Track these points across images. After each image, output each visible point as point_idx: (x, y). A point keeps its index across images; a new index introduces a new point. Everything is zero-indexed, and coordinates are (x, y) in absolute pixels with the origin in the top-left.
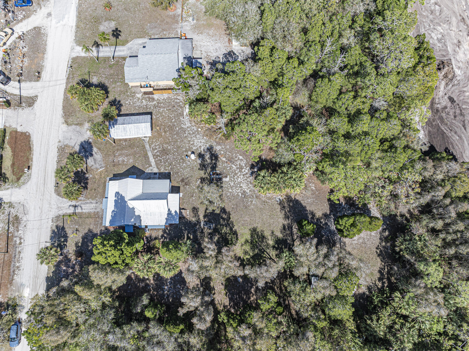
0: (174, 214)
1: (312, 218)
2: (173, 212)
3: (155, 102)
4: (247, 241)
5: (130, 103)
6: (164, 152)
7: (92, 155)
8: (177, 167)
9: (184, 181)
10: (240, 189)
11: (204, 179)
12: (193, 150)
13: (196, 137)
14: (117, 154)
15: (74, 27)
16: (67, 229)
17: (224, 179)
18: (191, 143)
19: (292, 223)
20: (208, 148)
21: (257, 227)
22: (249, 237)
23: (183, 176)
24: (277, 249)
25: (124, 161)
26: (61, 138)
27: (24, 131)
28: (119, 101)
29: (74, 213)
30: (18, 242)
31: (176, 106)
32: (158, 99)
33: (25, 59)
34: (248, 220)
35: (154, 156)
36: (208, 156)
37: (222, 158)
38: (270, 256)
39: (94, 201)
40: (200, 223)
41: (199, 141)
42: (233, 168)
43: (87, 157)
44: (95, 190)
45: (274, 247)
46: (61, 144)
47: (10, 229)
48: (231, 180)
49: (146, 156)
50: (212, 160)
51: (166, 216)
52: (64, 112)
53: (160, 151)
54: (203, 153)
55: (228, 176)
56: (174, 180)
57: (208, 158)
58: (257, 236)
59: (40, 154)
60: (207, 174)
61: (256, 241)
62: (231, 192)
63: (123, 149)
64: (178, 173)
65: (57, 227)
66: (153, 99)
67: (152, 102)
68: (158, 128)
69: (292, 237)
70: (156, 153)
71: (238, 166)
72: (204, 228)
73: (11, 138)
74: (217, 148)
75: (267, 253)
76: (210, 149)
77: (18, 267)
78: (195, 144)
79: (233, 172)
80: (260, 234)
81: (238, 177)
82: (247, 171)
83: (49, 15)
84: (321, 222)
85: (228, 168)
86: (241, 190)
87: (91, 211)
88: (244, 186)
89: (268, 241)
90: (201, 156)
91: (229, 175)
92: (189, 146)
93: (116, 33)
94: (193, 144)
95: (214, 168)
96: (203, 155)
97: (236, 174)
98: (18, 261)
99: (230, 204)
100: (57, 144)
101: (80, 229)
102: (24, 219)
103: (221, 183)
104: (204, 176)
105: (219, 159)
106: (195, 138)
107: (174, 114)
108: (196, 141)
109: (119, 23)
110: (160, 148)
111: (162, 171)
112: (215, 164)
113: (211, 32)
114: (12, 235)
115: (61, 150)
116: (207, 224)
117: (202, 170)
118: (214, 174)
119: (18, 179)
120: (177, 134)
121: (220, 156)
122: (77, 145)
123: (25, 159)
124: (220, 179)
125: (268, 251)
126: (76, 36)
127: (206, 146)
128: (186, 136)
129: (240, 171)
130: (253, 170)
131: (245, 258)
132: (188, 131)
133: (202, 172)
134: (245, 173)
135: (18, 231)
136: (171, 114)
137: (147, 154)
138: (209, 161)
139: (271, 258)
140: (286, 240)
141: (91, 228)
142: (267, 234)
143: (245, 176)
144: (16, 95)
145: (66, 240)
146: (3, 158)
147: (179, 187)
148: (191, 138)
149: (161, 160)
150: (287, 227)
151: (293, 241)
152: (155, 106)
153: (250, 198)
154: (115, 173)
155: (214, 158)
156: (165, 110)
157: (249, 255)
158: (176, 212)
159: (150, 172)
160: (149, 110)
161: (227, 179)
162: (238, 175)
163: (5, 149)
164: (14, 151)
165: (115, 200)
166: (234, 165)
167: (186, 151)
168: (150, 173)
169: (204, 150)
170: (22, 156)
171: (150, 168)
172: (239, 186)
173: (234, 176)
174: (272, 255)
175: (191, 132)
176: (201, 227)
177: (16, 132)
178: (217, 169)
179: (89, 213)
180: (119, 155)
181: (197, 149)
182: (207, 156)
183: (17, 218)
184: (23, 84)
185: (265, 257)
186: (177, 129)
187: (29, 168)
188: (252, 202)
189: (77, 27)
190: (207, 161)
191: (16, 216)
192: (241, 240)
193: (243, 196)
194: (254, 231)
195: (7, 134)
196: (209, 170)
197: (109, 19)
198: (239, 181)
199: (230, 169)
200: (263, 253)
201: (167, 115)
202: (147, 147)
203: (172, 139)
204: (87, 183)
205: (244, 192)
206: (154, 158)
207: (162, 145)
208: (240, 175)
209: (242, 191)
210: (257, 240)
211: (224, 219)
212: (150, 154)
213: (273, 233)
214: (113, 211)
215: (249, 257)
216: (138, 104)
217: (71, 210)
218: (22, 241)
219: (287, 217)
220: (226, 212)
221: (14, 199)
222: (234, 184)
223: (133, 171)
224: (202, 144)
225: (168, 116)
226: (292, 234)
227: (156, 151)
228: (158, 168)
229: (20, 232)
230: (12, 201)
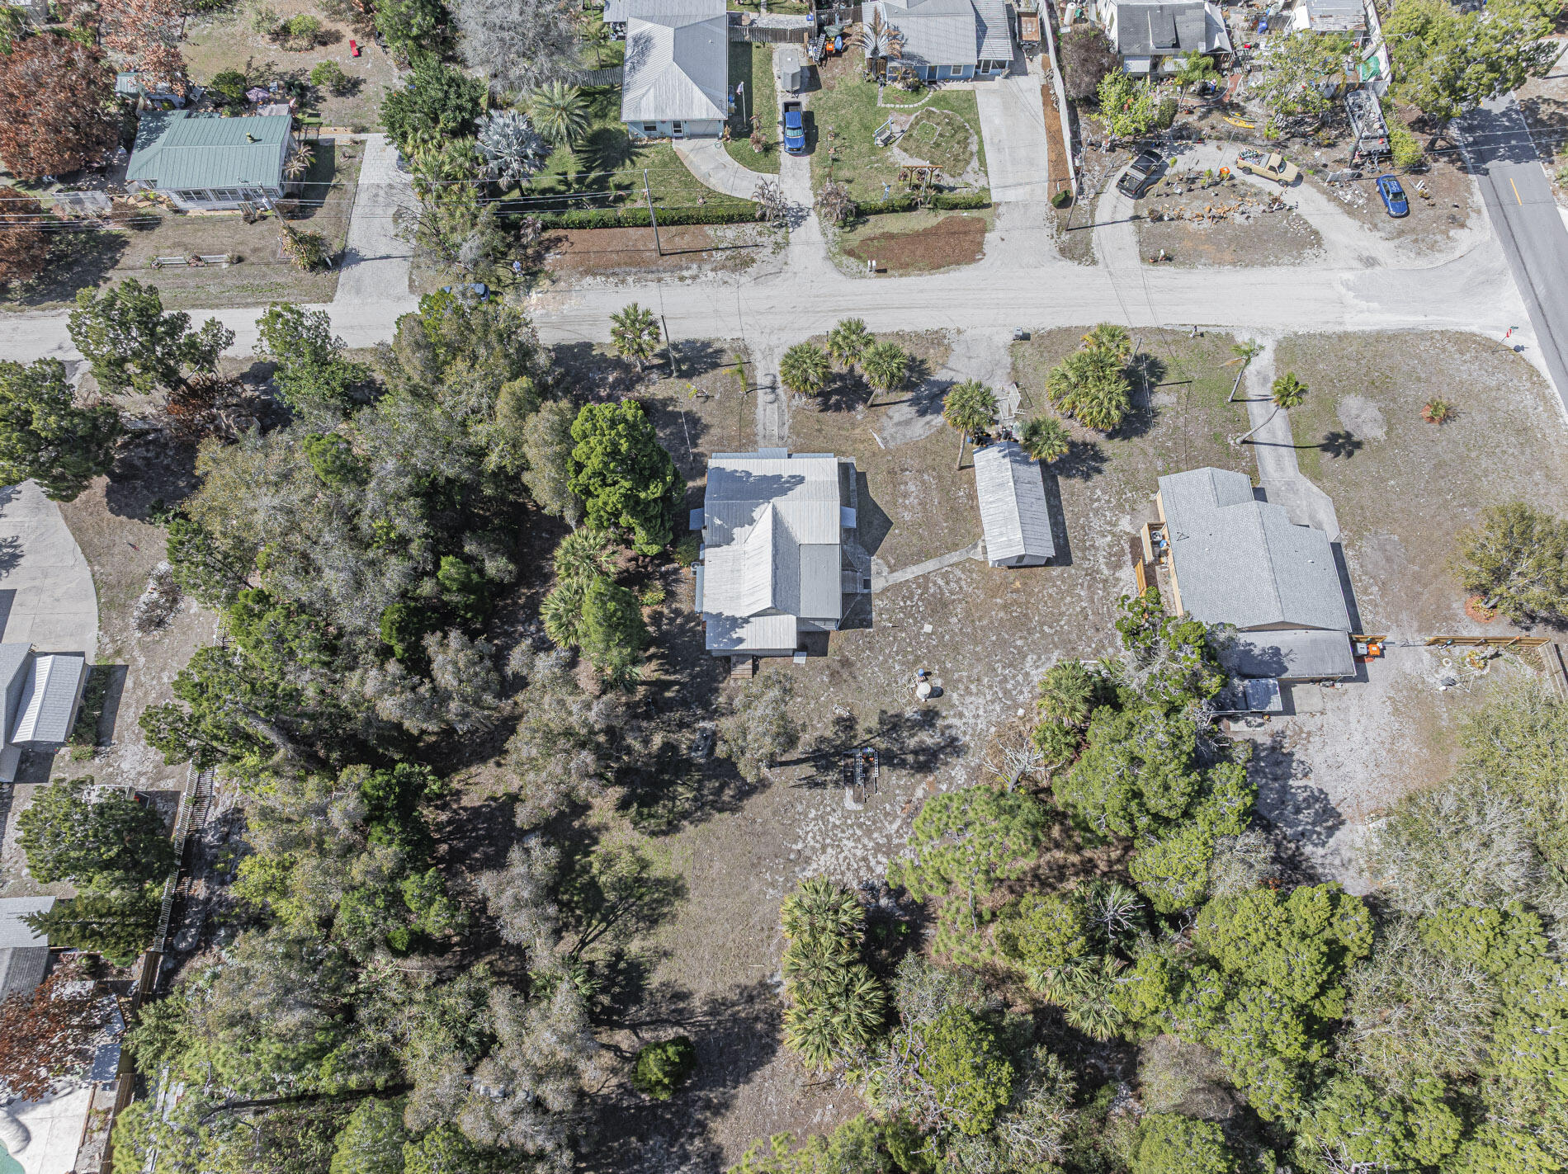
0: (735, 636)
1: (708, 1105)
2: (739, 633)
3: (1106, 572)
4: (644, 865)
5: (1098, 500)
6: (939, 607)
7: (922, 413)
8: (891, 645)
9: (843, 666)
10: (818, 846)
11: (851, 728)
12: (947, 693)
13: (993, 702)
14: (926, 477)
15: (1339, 329)
16: (711, 374)
17: (849, 792)
18: (972, 687)
19: (693, 1024)
20: (956, 739)
21: (688, 900)
22: (656, 872)
23: (859, 665)
24: (612, 966)
25: (905, 496)
26: (969, 333)
27: (987, 248)
28: (1099, 471)
29: (752, 387)
30: (685, 273)
31: (1101, 635)
32: (1118, 580)
33: (1207, 224)
34: (713, 873)
35: (926, 577)
36: (929, 741)
37: (924, 785)
38: (592, 941)
39: (786, 431)
40: (711, 719)
41: (981, 712)
42: (891, 823)
43: (914, 402)
44: (819, 431)
45: (619, 955)
46: (952, 335)
47: (720, 253)
48: (847, 815)
49: (923, 555)
50: (915, 752)
51: (727, 613)
52: (1050, 333)
53: (942, 594)
54: (940, 723)
55: (860, 807)
56: (847, 639)
57: (922, 742)
58: (656, 901)
59: (921, 291)
60: (868, 737)
61: (642, 895)
62: (806, 816)
63: (944, 491)
64: (871, 649)
65: (721, 351)
66: (1117, 566)
67: (1107, 564)
68: (1018, 584)
69: (647, 1024)
70: (935, 583)
71: (896, 841)
72: (695, 731)
73: (964, 222)
74: (958, 771)
75: (601, 933)
76: (953, 746)
77: (623, 281)
78: (968, 699)
79: (874, 822)
80: (666, 910)
81: (858, 840)
82: (879, 870)
83: (1370, 262)
84: (692, 1137)
85: (888, 807)
86: (813, 848)
87: (760, 427)
88: (826, 860)
89: (639, 936)
90: (929, 718)
91: (866, 810)
92: (960, 680)
93: (1341, 444)
94: (971, 694)
95: (889, 759)
96: (932, 725)
97: (869, 833)
98: (639, 280)
99: (768, 812)
100: (952, 326)
101: (711, 405)
102: (744, 279)
103: (836, 783)
104: (860, 728)
105: (918, 776)
106: (989, 697)
107: (1069, 633)
108: (981, 701)
109: (1381, 448)
110: (952, 594)
111: (877, 603)
112: (903, 764)
113: (1407, 745)
114: (703, 260)
115: (937, 339)
116: (706, 738)
117: (881, 722)
118: (867, 759)
119: (851, 253)
120: (1002, 643)
121: (931, 778)
122: (952, 374)
123: (905, 259)
124: (850, 780)
125: (609, 936)
126: (1310, 336)
127: (965, 733)
128: (994, 670)
129: (878, 848)
130: (883, 892)
131: (592, 858)
132: (1014, 677)
133: (873, 723)
134: (873, 863)
135: (714, 270)
136: (1068, 623)
137: (928, 556)
138: (912, 743)
139: (583, 943)
140: (638, 1000)
141: (712, 431)
142: (664, 935)
143: (862, 864)
144: (1092, 213)
145: (682, 375)
146: (908, 214)
147: (825, 654)
148: (990, 687)
149: (911, 598)
150: (682, 1005)
151: (635, 1027)
152: (1092, 573)
153: (787, 880)
154: (869, 477)
155: (922, 758)
156: (1084, 604)
157: (601, 873)
158: (740, 640)
159: (874, 568)
160: (1080, 554)
161: (849, 804)
162: (866, 841)
163: (932, 214)
164: (926, 233)
165: (780, 477)
166: (901, 827)
167: (944, 672)
168: (869, 569)
169: (949, 727)
170: (913, 252)
171: (886, 570)
172: (828, 841)
173: (860, 826)
174: (593, 950)
175: (1009, 686)
176: (697, 720)
177: (983, 231)
178: (885, 768)
179: (753, 422)
180: (923, 482)
181: (953, 706)
182: (928, 738)
183: (748, 262)
184: (1130, 227)
185: (589, 925)
186: (1019, 643)
187: (881, 271)
188: (773, 885)
189: (1343, 337)
190: (912, 736)
191: (753, 261)
192: (649, 848)
193: (792, 856)
194: (675, 889)
195: (975, 213)
196: (882, 744)
197: (1390, 419)
198: (845, 842)
199: (887, 814)
200: (604, 919)
201: (1064, 609)
202: (955, 557)
203: (982, 628)
204: (838, 408)
205: (808, 860)
206: (917, 577)
207: (960, 601)
208: (864, 846)
209: (808, 853)
210: (647, 899)
211: (719, 791)
212: (930, 566)
213: (666, 954)
214: (749, 474)
215: (595, 871)
216: (1096, 523)
217: (762, 380)
218: (688, 281)
219: (716, 1006)
220: (740, 800)
221: (796, 251)
222: (835, 826)
223: (876, 522)
224: (972, 721)
225: (1062, 614)
226: (657, 1022)
227: (940, 582)
228: (886, 590)
229: (711, 275)
230: (791, 248)
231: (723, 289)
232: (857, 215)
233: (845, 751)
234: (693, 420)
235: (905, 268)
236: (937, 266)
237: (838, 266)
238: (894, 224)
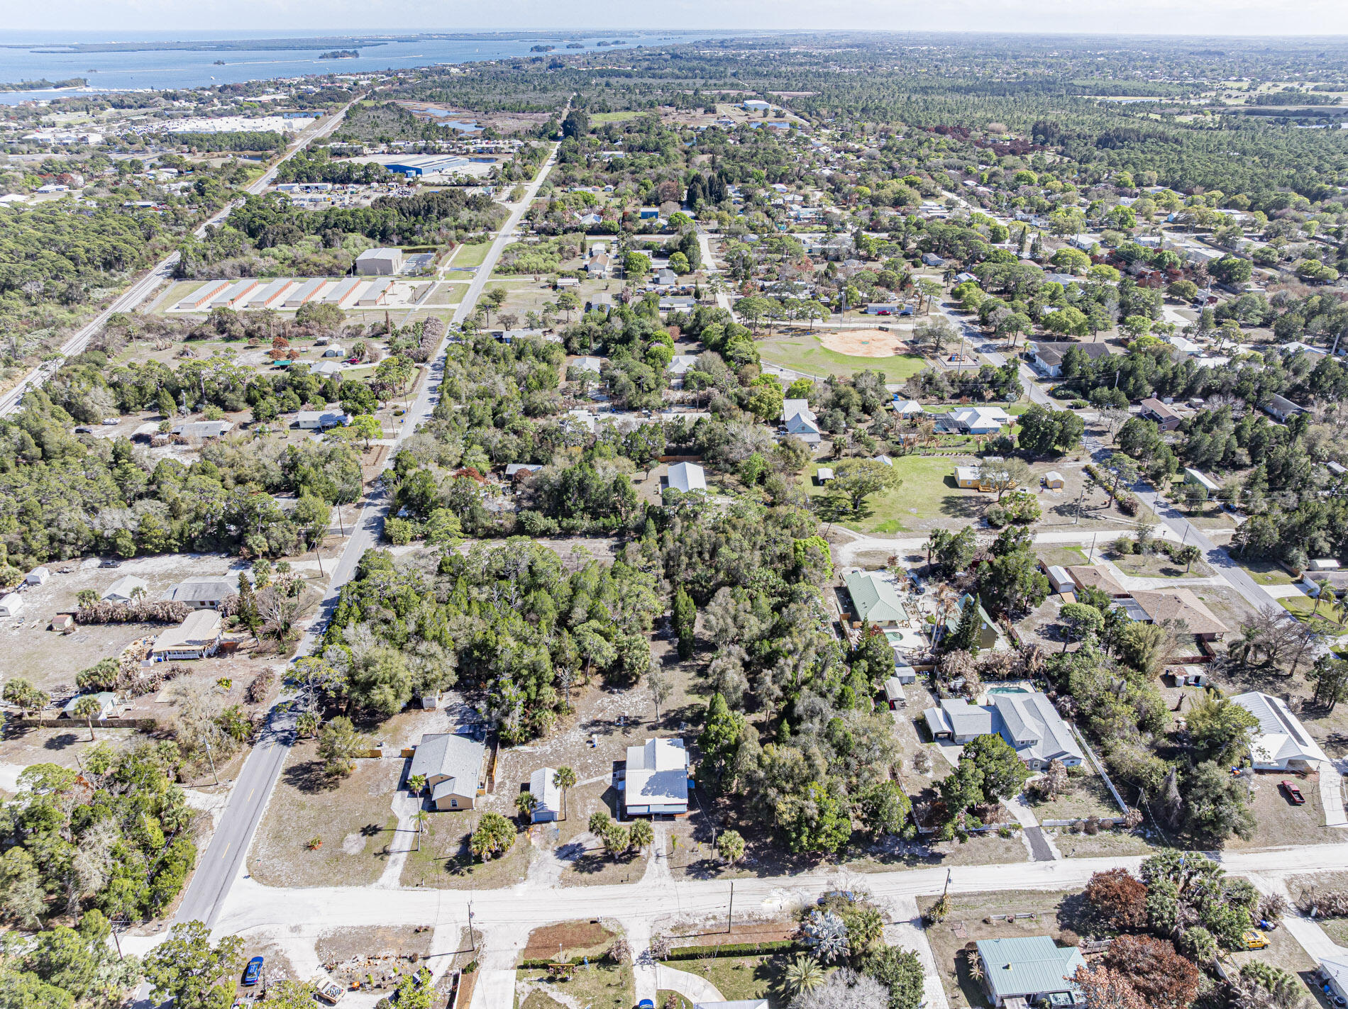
1: (674, 652)
3: (507, 781)
4: (699, 697)
5: (501, 808)
6: (584, 767)
7: (580, 845)
8: (606, 755)
10: (638, 703)
11: (624, 731)
13: (567, 740)
15: (340, 889)
16: (691, 863)
17: (627, 715)
18: (574, 743)
19: (680, 666)
20: (583, 729)
21: (685, 690)
22: (695, 696)
25: (593, 808)
26: (548, 885)
27: (527, 939)
29: (669, 857)
30: (712, 922)
31: (516, 760)
32: (503, 778)
33: (383, 954)
34: (677, 697)
35: (588, 778)
36: (594, 728)
37: (598, 717)
40: (681, 733)
41: (572, 737)
42: (612, 708)
43: (583, 850)
45: (706, 678)
46: (557, 885)
47: (692, 933)
48: (627, 710)
49: (588, 785)
52: (502, 886)
54: (589, 733)
55: (623, 712)
57: (596, 728)
58: (695, 690)
59: (571, 910)
60: (618, 729)
61: (699, 691)
62: (643, 710)
63: (574, 811)
65: (688, 874)
67: (506, 784)
69: (694, 666)
71: (610, 704)
73: (537, 954)
74: (584, 721)
75: (713, 682)
76: (585, 727)
77: (749, 916)
78: (577, 740)
79: (617, 708)
80: (691, 688)
81: (624, 704)
85: (612, 712)
88: (636, 699)
89: (699, 683)
90: (593, 734)
91: (620, 711)
93: (371, 831)
95: (610, 723)
96: (592, 732)
97: (620, 706)
99: (658, 710)
100: (557, 890)
102: (676, 918)
103: (631, 718)
104: (621, 731)
106: (569, 741)
107: (531, 760)
108: (572, 740)
109: (353, 829)
110: (577, 772)
112: (605, 722)
115: (566, 882)
116: (681, 728)
117: (612, 732)
118: (619, 723)
119: (612, 934)
120: (559, 757)
121: (595, 719)
122: (561, 863)
123: (578, 930)
124: (626, 718)
126: (357, 885)
127: (580, 730)
128: (564, 748)
129: (617, 702)
130: (617, 692)
132: (557, 746)
133: (615, 733)
134: (619, 698)
135: (695, 925)
136: (529, 764)
138: (600, 728)
140: (697, 670)
141: (688, 835)
142: (692, 683)
143: (623, 698)
144: (454, 961)
145: (707, 861)
148: (567, 744)
149: (596, 770)
150: (684, 669)
151: (697, 665)
152: (513, 781)
154: (610, 815)
155: (597, 724)
159: (611, 780)
160: (517, 787)
162: (621, 704)
165: (653, 795)
166: (608, 707)
169: (586, 732)
171: (605, 780)
173: (623, 707)
175: (559, 744)
177: (527, 949)
178: (612, 721)
179: (668, 838)
180: (584, 814)
181: (584, 738)
183: (676, 929)
184: (432, 952)
186: (552, 757)
187: (594, 921)
192: (699, 701)
194: (688, 692)
196: (612, 727)
197: (341, 842)
198: (629, 704)
199: (613, 710)
206: (592, 777)
208: (622, 702)
211: (675, 715)
212: (586, 782)
213: (690, 679)
216: (506, 799)
219: (675, 668)
220: (667, 713)
222: (632, 707)
223: (608, 797)
224: (577, 734)
226: (691, 666)
227: (582, 776)
228: (606, 773)
229: (697, 921)
230: (649, 936)
231: (689, 910)
232: (607, 961)
233: (627, 725)
234: (698, 839)
235: (579, 925)
236: (560, 926)
237: (620, 925)
238: (582, 953)
